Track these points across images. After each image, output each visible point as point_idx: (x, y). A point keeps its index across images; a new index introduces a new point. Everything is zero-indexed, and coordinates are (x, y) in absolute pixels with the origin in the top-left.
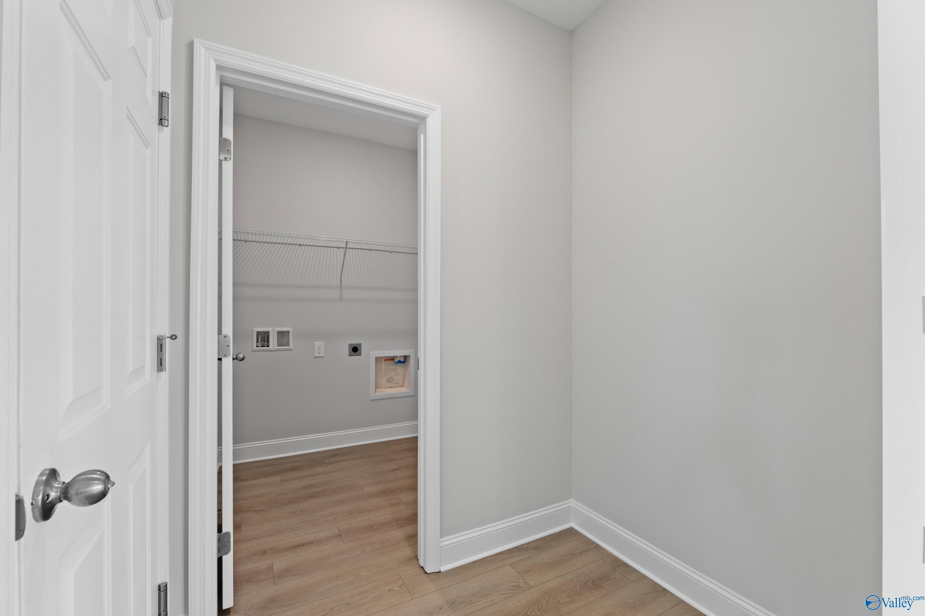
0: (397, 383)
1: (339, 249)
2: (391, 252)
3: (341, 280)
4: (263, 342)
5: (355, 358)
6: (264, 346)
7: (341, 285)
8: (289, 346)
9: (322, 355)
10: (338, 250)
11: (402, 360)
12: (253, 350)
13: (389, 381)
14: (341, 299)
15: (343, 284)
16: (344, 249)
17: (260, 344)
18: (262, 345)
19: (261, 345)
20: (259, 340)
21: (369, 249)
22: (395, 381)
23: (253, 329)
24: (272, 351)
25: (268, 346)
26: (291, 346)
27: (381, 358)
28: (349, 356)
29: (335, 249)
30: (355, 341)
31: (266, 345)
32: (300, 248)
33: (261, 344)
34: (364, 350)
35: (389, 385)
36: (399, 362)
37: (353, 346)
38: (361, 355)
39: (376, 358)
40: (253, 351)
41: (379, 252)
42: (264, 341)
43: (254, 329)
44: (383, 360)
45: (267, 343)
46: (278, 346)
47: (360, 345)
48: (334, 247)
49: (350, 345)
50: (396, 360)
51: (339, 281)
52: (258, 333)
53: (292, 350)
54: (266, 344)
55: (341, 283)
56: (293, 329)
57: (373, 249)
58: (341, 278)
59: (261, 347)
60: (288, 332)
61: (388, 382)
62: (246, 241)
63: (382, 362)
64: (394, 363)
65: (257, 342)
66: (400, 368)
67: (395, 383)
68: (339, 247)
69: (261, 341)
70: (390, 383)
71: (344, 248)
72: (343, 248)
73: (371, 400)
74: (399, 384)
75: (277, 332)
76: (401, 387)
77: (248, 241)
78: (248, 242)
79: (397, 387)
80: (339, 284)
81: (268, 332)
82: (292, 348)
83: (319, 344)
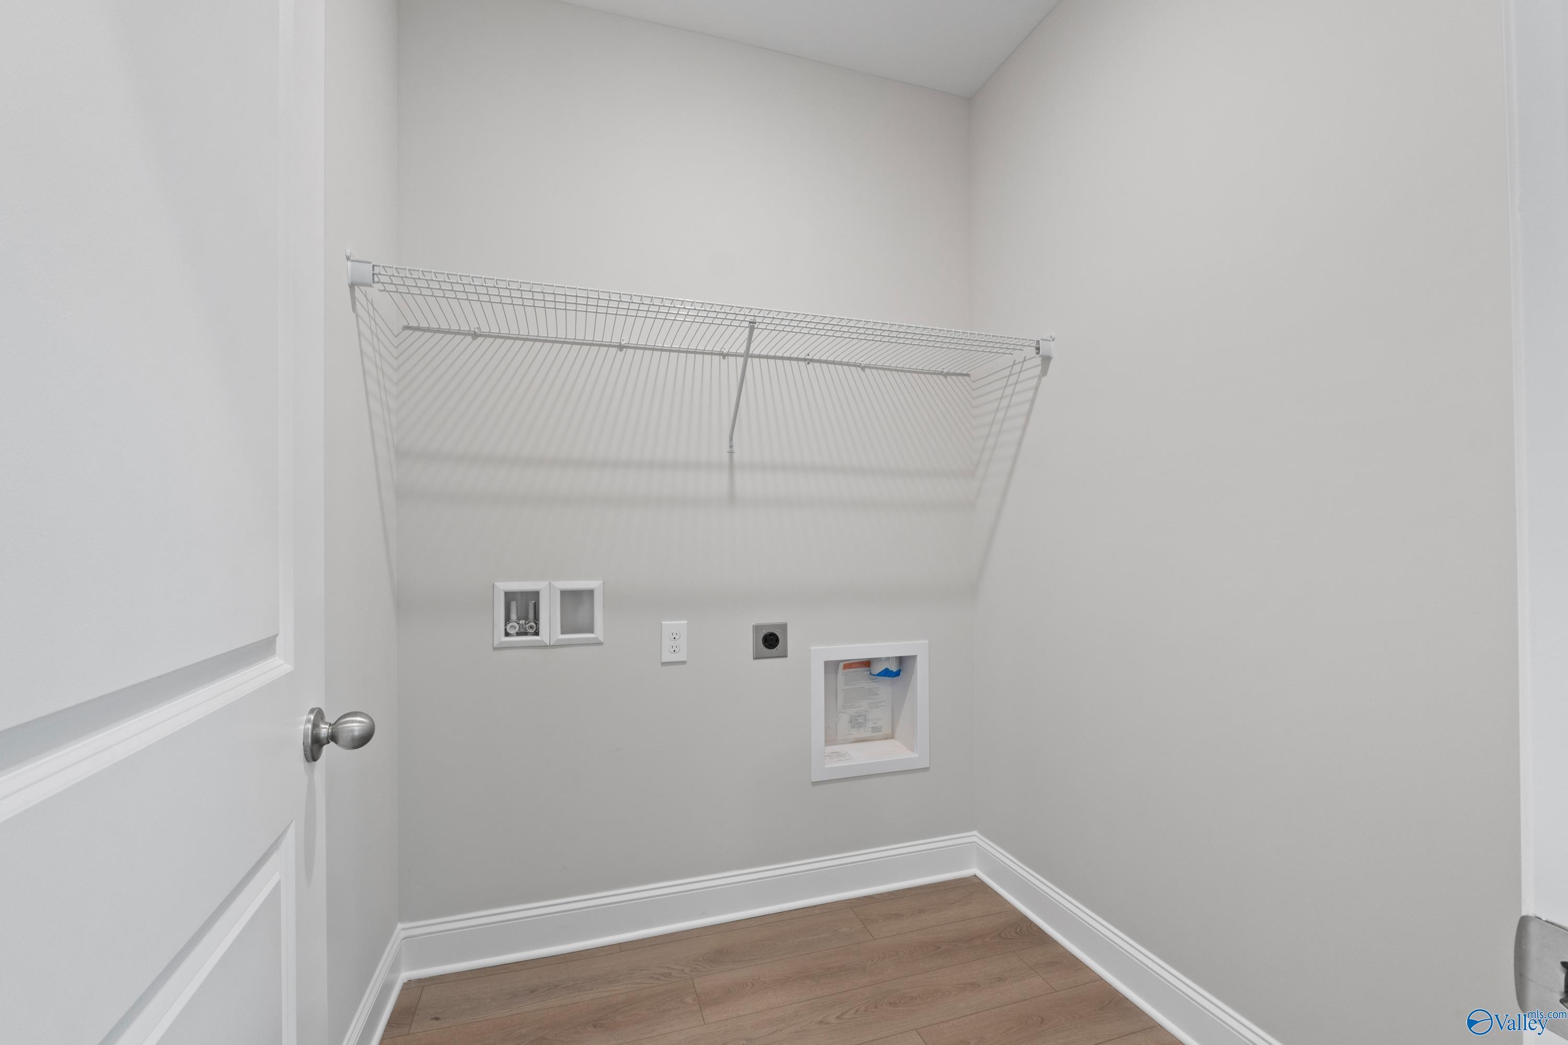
0: (876, 728)
1: (724, 358)
2: (863, 368)
3: (731, 447)
4: (522, 622)
5: (771, 665)
6: (526, 634)
7: (731, 458)
8: (592, 632)
9: (684, 659)
10: (724, 362)
11: (894, 669)
12: (495, 646)
13: (856, 722)
14: (732, 499)
15: (736, 456)
16: (741, 360)
17: (515, 627)
18: (522, 630)
19: (517, 630)
20: (514, 616)
21: (805, 360)
22: (870, 724)
23: (494, 584)
24: (545, 647)
25: (537, 633)
26: (599, 633)
27: (837, 663)
28: (754, 659)
29: (716, 358)
30: (770, 618)
31: (530, 631)
32: (621, 354)
33: (517, 626)
34: (793, 641)
35: (856, 734)
36: (886, 673)
37: (765, 632)
38: (786, 656)
39: (827, 664)
40: (495, 649)
41: (831, 366)
42: (526, 618)
43: (496, 583)
44: (841, 665)
45: (533, 624)
46: (562, 633)
47: (784, 627)
48: (712, 353)
49: (757, 628)
50: (878, 668)
51: (726, 448)
52: (509, 597)
53: (601, 644)
54: (531, 627)
55: (731, 452)
56: (604, 583)
57: (816, 357)
58: (731, 439)
59: (518, 634)
60: (591, 592)
61: (854, 727)
62: (475, 335)
63: (836, 672)
64: (871, 674)
65: (508, 620)
66: (885, 688)
67: (873, 728)
68: (725, 351)
69: (519, 619)
70: (859, 728)
71: (740, 356)
72: (736, 355)
73: (815, 784)
74: (880, 731)
75: (559, 592)
76: (886, 739)
77: (481, 336)
78: (479, 338)
79: (876, 740)
80: (726, 456)
81: (536, 594)
82: (601, 639)
83: (675, 625)
